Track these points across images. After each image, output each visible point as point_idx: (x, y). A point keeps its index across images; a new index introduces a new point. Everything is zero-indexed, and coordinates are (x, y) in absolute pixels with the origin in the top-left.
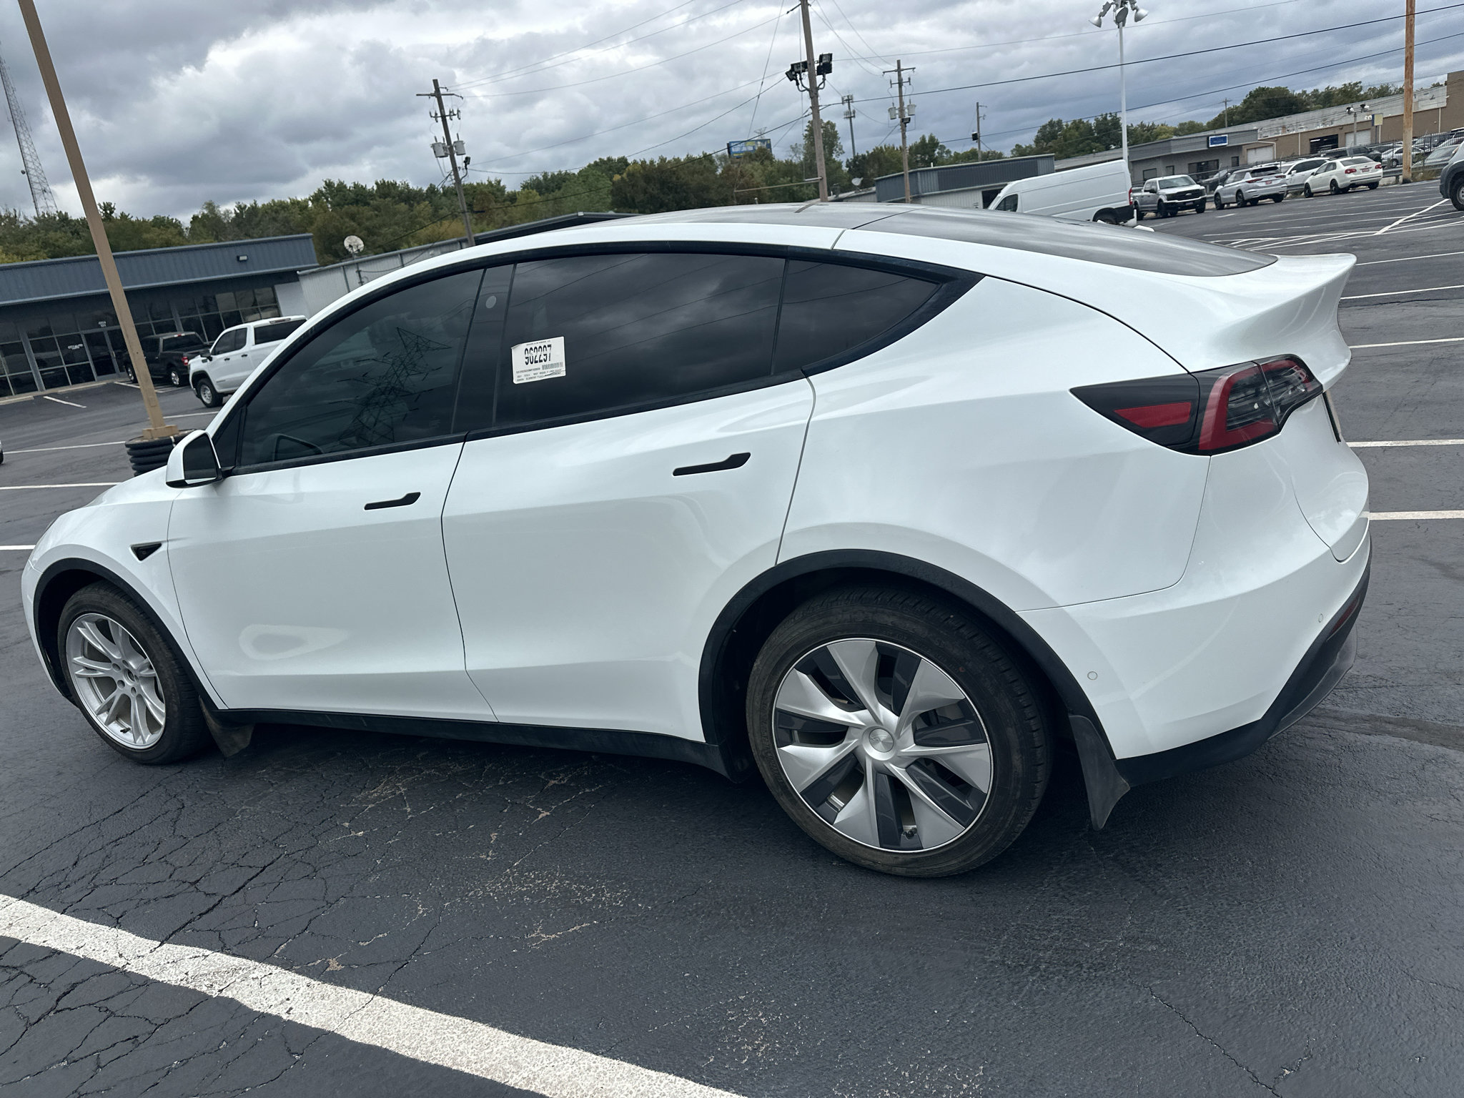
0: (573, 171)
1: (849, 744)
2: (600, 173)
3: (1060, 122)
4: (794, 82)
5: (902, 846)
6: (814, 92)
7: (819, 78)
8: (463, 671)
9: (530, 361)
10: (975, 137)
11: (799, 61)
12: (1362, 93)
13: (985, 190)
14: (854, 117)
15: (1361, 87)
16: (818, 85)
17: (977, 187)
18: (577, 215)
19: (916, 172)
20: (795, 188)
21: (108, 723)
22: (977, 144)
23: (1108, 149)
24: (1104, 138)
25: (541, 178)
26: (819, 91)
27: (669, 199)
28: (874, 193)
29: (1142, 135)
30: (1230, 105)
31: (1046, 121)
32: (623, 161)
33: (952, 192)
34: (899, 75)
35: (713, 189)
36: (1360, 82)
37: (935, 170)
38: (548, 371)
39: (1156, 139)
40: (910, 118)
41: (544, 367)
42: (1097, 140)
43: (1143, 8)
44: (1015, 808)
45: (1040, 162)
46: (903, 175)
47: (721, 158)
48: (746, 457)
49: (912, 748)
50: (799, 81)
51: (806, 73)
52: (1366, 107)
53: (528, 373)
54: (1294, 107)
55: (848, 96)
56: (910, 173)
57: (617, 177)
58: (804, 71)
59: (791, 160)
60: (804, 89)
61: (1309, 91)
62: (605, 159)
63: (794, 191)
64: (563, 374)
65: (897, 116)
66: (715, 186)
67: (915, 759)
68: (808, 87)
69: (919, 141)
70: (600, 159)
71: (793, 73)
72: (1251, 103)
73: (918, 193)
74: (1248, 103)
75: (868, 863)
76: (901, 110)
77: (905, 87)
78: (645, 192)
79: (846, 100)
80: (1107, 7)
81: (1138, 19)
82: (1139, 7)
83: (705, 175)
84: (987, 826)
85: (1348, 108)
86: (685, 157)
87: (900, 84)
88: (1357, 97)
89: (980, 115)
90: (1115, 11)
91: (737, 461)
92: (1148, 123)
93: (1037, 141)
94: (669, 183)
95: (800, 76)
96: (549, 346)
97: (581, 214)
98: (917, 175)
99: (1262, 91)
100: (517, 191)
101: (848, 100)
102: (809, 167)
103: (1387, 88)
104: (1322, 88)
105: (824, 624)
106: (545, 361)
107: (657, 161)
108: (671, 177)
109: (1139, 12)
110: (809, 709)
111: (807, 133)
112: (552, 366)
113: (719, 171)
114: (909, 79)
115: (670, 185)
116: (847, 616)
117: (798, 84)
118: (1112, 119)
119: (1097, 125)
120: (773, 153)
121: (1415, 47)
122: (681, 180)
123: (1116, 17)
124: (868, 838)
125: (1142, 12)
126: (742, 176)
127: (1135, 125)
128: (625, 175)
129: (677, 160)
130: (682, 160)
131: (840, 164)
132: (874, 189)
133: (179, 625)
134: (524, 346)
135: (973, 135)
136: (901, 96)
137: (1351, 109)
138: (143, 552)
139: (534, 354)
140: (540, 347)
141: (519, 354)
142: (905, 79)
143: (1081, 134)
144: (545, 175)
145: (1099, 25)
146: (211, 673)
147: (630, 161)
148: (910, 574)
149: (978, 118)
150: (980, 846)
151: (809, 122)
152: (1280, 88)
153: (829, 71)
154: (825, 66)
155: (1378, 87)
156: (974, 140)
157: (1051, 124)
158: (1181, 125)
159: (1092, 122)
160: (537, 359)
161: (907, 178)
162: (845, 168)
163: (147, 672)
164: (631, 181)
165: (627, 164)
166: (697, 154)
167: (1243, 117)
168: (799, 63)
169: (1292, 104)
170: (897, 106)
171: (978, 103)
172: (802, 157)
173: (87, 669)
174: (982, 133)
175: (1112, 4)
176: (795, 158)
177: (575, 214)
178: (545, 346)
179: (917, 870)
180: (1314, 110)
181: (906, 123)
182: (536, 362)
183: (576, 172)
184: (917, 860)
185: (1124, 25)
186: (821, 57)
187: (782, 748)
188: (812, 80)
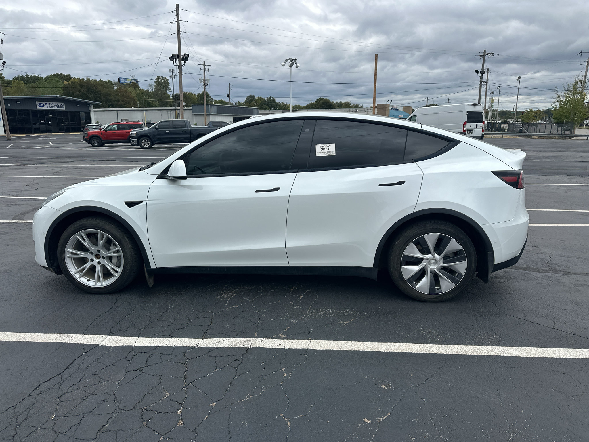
0: (42, 76)
1: (423, 264)
2: (58, 80)
3: (254, 96)
4: (172, 61)
5: (436, 293)
6: (180, 67)
7: (183, 62)
8: (284, 247)
9: (322, 150)
10: (228, 96)
11: (176, 54)
12: (351, 105)
13: (234, 116)
14: (174, 78)
15: (351, 104)
16: (182, 65)
17: (231, 115)
18: (56, 96)
19: (209, 105)
20: (150, 102)
21: (80, 277)
22: (229, 99)
23: (271, 109)
24: (270, 105)
25: (25, 76)
26: (183, 67)
27: (91, 96)
28: (191, 109)
29: (283, 107)
30: (312, 102)
31: (249, 95)
32: (69, 76)
33: (222, 115)
34: (204, 67)
35: (112, 95)
36: (350, 102)
37: (215, 105)
38: (329, 153)
39: (287, 109)
40: (207, 84)
41: (328, 152)
42: (268, 105)
43: (299, 64)
44: (470, 278)
45: (254, 110)
46: (204, 105)
47: (116, 84)
48: (404, 182)
49: (442, 265)
50: (175, 62)
51: (178, 59)
52: (357, 110)
53: (322, 153)
54: (331, 106)
55: (172, 70)
56: (206, 105)
57: (66, 83)
58: (177, 58)
59: (149, 90)
60: (176, 65)
61: (335, 102)
62: (60, 74)
63: (149, 102)
64: (335, 155)
65: (203, 82)
66: (114, 94)
67: (442, 268)
68: (178, 65)
69: (201, 93)
70: (57, 73)
71: (173, 58)
72: (318, 102)
73: (209, 113)
74: (317, 102)
75: (425, 298)
76: (204, 80)
77: (206, 72)
78: (80, 91)
79: (171, 71)
80: (287, 60)
81: (297, 67)
82: (297, 63)
83: (109, 89)
84: (462, 284)
85: (352, 110)
86: (99, 80)
87: (204, 70)
88: (349, 106)
89: (230, 88)
90: (289, 62)
91: (401, 183)
92: (285, 102)
93: (246, 101)
94: (92, 89)
95: (175, 60)
96: (330, 146)
97: (58, 96)
98: (209, 107)
99: (321, 99)
100: (11, 80)
101: (172, 71)
102: (155, 94)
103: (358, 106)
104: (339, 101)
105: (424, 230)
106: (328, 150)
107: (85, 79)
108: (93, 87)
109: (297, 65)
110: (413, 254)
111: (156, 80)
112: (331, 152)
113: (115, 88)
114: (208, 69)
115: (92, 90)
116: (431, 227)
117: (174, 62)
118: (273, 99)
119: (267, 100)
120: (139, 85)
121: (376, 94)
122: (98, 89)
123: (290, 65)
124: (427, 291)
125: (298, 65)
126: (127, 92)
127: (280, 103)
128: (70, 82)
129: (95, 81)
130: (98, 81)
131: (170, 96)
132: (191, 108)
133: (145, 233)
134: (321, 145)
135: (227, 95)
136: (204, 75)
137: (353, 111)
138: (130, 204)
139: (324, 148)
140: (326, 146)
141: (318, 147)
142: (207, 69)
143: (262, 102)
144: (27, 76)
145: (284, 66)
146: (155, 254)
147: (72, 77)
148: (454, 215)
149: (229, 89)
150: (459, 290)
151: (157, 76)
152: (327, 99)
153: (187, 61)
154: (186, 58)
155: (355, 105)
156: (228, 97)
157: (251, 96)
158: (296, 105)
159: (266, 98)
160: (325, 149)
161: (205, 106)
162: (171, 97)
163: (113, 254)
164: (73, 86)
165: (71, 78)
166: (105, 79)
167: (316, 107)
168: (176, 55)
169: (331, 105)
170: (203, 78)
171: (229, 84)
172: (153, 90)
173: (74, 254)
174: (231, 95)
175: (289, 60)
176: (150, 89)
177: (55, 95)
178: (328, 146)
179: (440, 299)
180: (337, 108)
181: (206, 86)
182: (325, 150)
183: (44, 77)
184: (440, 296)
185: (292, 68)
186: (185, 54)
187: (403, 267)
188: (180, 63)
